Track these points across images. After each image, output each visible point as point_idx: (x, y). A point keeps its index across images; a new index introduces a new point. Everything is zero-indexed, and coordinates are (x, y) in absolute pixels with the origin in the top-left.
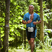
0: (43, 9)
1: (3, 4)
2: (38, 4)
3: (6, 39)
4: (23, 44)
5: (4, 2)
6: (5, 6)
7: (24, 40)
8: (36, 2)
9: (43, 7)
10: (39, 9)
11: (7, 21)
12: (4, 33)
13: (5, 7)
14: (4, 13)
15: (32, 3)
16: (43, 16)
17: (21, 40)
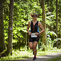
0: (45, 12)
1: (6, 8)
2: (40, 7)
3: (9, 42)
4: (25, 46)
5: (8, 6)
6: (9, 9)
7: (27, 43)
8: (39, 6)
9: (45, 11)
10: (42, 12)
11: (11, 24)
12: (8, 36)
13: (9, 11)
14: (7, 17)
15: (34, 7)
16: (46, 19)
17: (24, 42)
